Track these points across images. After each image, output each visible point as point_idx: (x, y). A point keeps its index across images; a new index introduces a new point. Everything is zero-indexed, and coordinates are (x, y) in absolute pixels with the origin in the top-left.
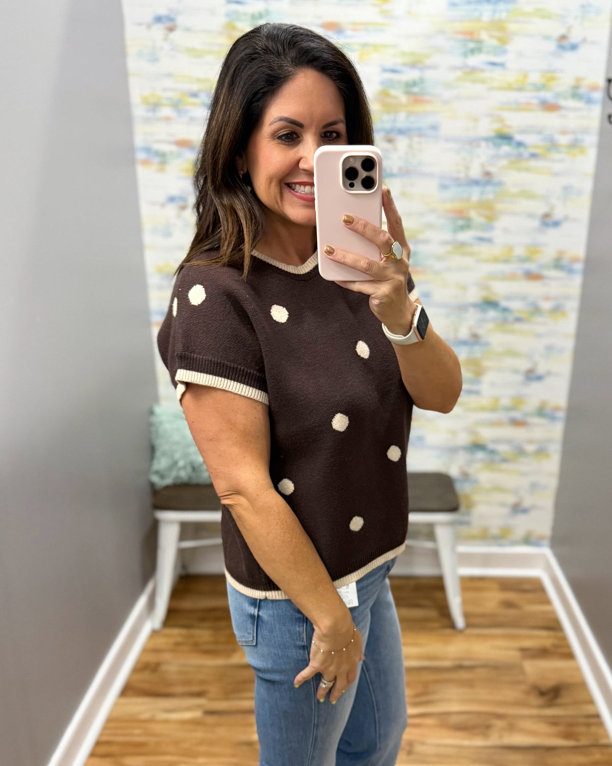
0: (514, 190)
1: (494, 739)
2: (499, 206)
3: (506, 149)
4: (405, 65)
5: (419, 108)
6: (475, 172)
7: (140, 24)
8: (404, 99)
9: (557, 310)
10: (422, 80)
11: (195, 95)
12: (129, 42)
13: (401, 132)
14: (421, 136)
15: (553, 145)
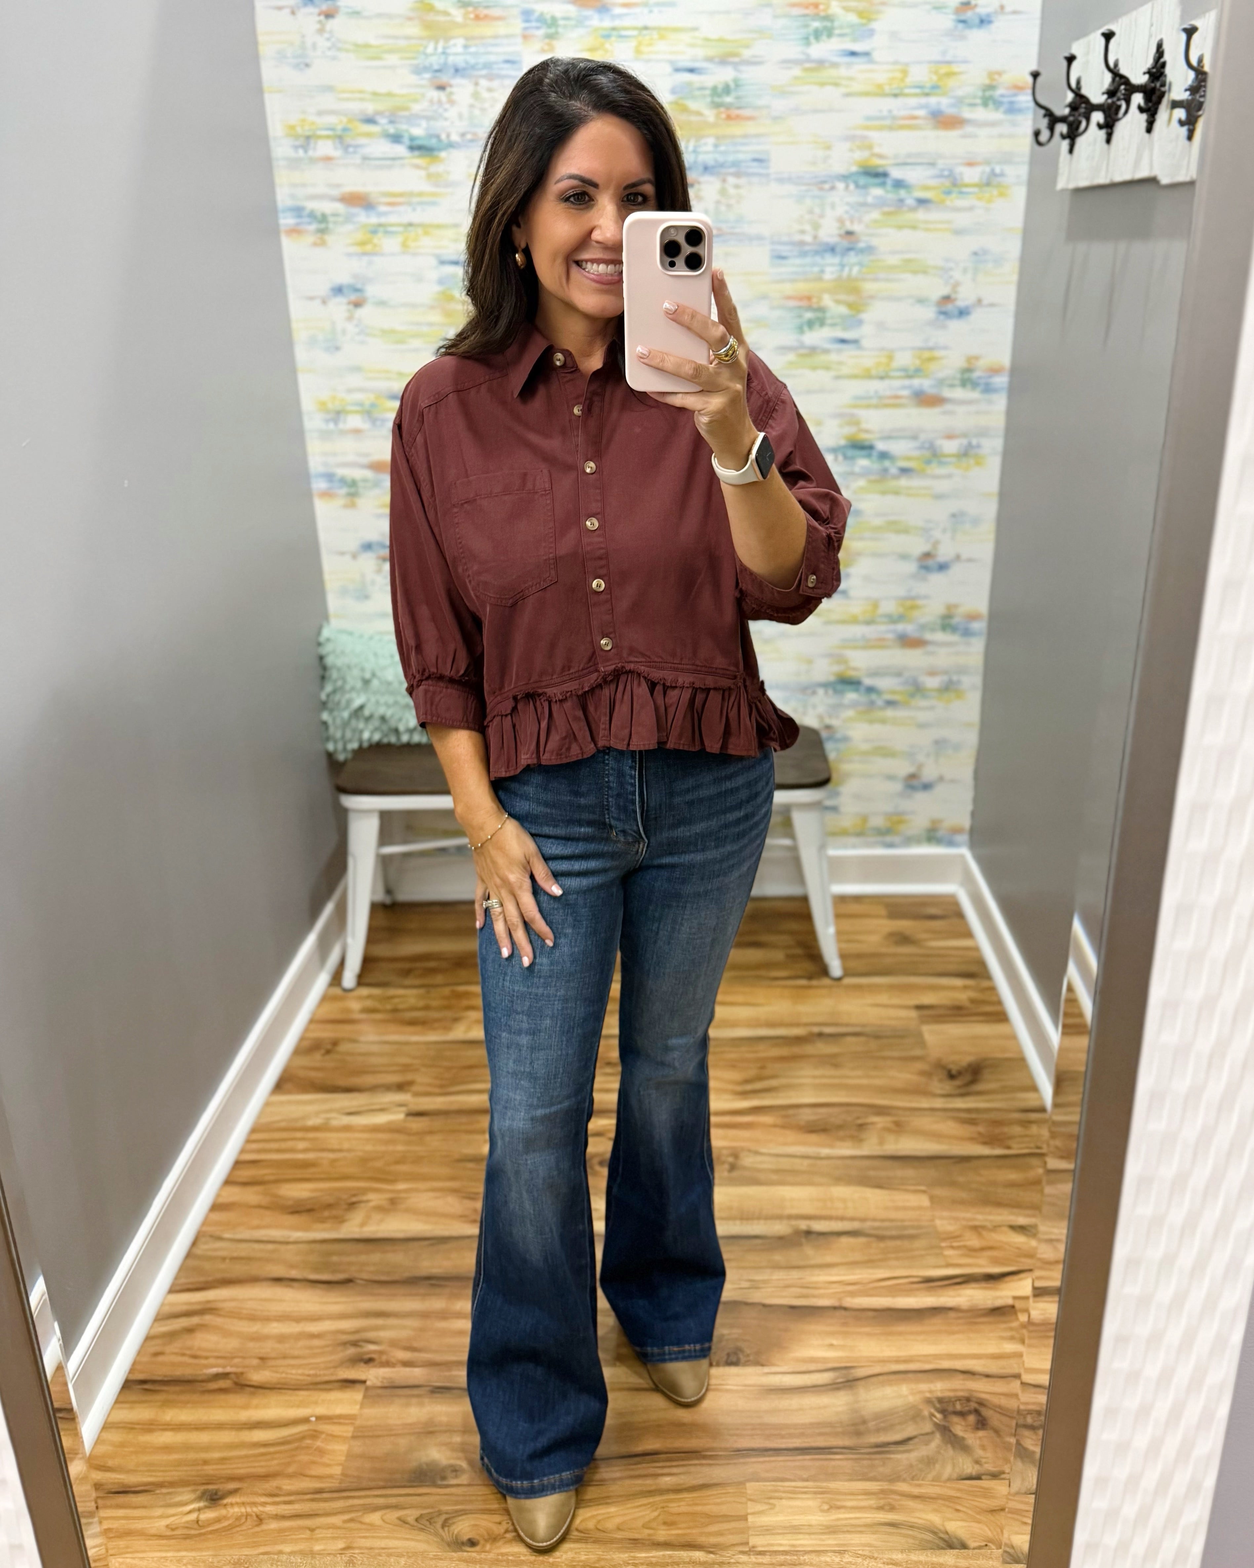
0: (893, 260)
1: (870, 1146)
2: (869, 287)
3: (877, 191)
4: (710, 59)
5: (737, 129)
6: (829, 232)
7: (280, 8)
8: (710, 115)
9: (966, 453)
10: (737, 84)
11: (370, 121)
12: (261, 39)
13: (706, 169)
14: (738, 175)
15: (954, 185)
